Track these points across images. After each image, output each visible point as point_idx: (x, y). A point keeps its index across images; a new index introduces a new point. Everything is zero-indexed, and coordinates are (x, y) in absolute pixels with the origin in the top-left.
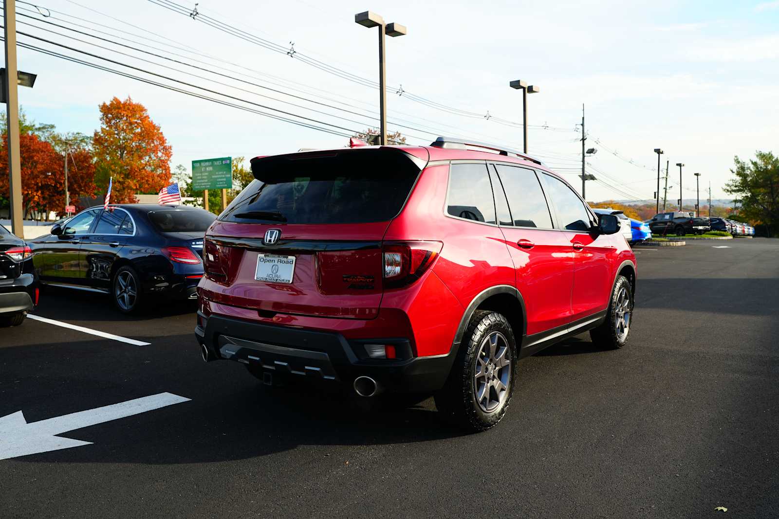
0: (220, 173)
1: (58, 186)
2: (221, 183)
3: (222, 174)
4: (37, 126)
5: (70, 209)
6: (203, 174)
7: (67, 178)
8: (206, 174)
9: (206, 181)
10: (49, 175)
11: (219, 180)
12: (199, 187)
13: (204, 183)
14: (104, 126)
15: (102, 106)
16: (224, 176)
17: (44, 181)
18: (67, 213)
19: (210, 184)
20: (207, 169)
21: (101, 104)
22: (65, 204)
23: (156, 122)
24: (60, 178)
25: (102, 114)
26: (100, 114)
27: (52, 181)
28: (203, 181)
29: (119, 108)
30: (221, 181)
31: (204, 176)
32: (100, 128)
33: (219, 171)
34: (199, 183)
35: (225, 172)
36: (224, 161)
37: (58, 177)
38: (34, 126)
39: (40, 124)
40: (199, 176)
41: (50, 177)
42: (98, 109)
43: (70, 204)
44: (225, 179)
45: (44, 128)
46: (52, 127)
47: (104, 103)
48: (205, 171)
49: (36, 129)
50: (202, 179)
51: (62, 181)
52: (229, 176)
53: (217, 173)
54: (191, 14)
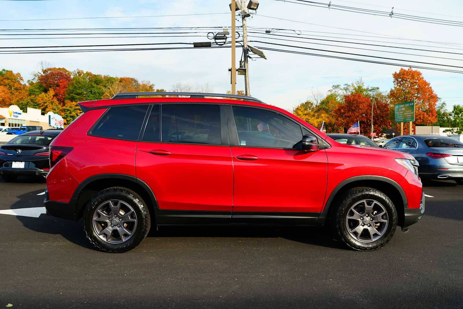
0: (408, 111)
1: (368, 121)
2: (409, 118)
3: (409, 112)
4: (370, 89)
5: (373, 134)
6: (400, 113)
7: (372, 117)
8: (402, 112)
9: (401, 117)
10: (364, 116)
11: (408, 116)
12: (398, 121)
13: (401, 118)
14: (396, 86)
15: (394, 74)
16: (410, 113)
17: (361, 119)
18: (372, 137)
19: (403, 118)
20: (402, 109)
21: (394, 73)
22: (371, 132)
23: (428, 81)
24: (369, 117)
25: (394, 79)
26: (393, 79)
27: (365, 119)
28: (400, 117)
29: (404, 74)
30: (409, 117)
31: (401, 113)
32: (394, 87)
33: (408, 110)
34: (398, 118)
35: (411, 111)
36: (410, 104)
37: (368, 117)
38: (368, 89)
39: (371, 87)
40: (398, 114)
41: (364, 117)
42: (392, 76)
43: (373, 132)
44: (410, 116)
45: (373, 89)
46: (378, 88)
47: (396, 72)
48: (401, 111)
49: (369, 90)
50: (399, 116)
51: (371, 119)
52: (412, 113)
53: (407, 112)
54: (390, 15)
